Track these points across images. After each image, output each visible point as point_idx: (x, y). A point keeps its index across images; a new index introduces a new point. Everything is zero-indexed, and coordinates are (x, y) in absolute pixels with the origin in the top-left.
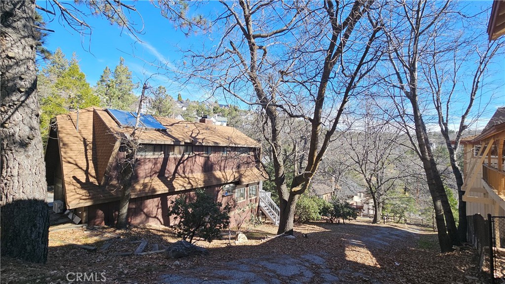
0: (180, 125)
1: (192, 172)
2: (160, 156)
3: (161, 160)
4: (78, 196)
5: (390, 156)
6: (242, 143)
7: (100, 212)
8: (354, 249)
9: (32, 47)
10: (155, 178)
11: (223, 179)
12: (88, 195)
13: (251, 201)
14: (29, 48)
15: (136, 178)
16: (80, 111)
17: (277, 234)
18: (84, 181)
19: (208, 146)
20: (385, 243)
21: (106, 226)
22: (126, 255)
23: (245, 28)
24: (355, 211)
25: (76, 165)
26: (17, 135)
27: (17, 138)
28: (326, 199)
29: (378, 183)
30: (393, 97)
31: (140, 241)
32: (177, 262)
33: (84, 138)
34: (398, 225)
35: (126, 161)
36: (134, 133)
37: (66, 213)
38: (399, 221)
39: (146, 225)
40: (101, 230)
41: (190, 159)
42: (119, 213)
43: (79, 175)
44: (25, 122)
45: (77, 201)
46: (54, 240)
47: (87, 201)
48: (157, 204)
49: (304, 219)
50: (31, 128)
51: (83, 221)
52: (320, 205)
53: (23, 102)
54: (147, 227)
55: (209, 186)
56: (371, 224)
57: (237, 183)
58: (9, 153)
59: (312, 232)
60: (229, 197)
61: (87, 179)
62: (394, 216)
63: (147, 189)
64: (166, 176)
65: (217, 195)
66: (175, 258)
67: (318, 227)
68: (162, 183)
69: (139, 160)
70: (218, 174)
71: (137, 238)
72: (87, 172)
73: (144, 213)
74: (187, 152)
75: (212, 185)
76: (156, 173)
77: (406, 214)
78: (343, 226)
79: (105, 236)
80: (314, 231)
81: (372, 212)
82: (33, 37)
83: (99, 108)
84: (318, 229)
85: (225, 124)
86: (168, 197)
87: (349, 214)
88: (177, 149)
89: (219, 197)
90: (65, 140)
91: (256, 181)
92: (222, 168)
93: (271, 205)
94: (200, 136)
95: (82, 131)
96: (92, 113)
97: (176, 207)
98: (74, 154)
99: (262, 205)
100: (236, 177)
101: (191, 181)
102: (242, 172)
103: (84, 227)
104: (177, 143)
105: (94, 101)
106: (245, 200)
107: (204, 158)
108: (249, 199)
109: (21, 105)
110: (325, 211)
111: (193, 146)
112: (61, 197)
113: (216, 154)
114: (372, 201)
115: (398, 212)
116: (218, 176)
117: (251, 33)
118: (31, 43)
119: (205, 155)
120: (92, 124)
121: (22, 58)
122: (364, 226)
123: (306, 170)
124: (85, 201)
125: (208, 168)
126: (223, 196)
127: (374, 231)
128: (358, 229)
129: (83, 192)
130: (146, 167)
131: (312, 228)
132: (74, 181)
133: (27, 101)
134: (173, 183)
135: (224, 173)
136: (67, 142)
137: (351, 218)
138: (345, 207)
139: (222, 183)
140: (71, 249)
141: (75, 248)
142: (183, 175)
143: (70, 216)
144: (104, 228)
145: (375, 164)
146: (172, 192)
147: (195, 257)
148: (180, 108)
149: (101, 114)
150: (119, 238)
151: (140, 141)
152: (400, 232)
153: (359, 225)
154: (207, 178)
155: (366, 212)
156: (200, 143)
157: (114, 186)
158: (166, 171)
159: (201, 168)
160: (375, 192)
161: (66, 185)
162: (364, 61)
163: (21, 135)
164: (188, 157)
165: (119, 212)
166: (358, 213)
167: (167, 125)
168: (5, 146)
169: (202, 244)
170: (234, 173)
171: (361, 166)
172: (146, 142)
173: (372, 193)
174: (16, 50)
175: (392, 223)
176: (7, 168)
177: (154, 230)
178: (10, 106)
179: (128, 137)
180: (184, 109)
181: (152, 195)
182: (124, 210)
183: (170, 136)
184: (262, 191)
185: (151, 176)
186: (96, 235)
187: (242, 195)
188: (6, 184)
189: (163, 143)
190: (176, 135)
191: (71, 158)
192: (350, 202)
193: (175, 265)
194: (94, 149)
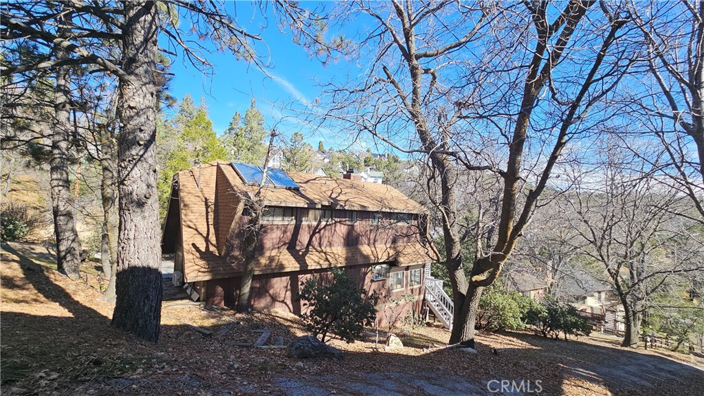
0: (316, 182)
1: (330, 245)
2: (290, 222)
3: (291, 228)
4: (197, 267)
5: (656, 233)
6: (400, 208)
7: (220, 289)
8: (581, 384)
9: (152, 94)
10: (285, 251)
11: (372, 257)
12: (207, 267)
13: (412, 290)
14: (150, 95)
15: (260, 249)
16: (203, 166)
17: (450, 344)
18: (203, 249)
19: (352, 211)
20: (643, 382)
21: (225, 307)
22: (243, 347)
23: (405, 46)
24: (589, 322)
25: (196, 230)
26: (134, 193)
27: (135, 197)
28: (536, 298)
29: (632, 277)
30: (661, 134)
31: (262, 331)
32: (300, 364)
33: (206, 199)
34: (676, 354)
35: (248, 227)
36: (259, 193)
37: (185, 287)
38: (677, 347)
39: (272, 310)
40: (219, 312)
41: (327, 227)
42: (240, 293)
43: (199, 242)
44: (143, 179)
45: (195, 273)
46: (170, 317)
47: (206, 274)
48: (285, 285)
49: (495, 326)
50: (149, 186)
51: (201, 299)
52: (524, 306)
53: (142, 156)
54: (273, 314)
55: (353, 266)
56: (619, 347)
57: (393, 264)
58: (127, 212)
59: (509, 347)
60: (381, 282)
61: (207, 247)
62: (666, 338)
63: (274, 264)
64: (298, 248)
65: (364, 279)
66: (299, 357)
67: (521, 342)
68: (292, 257)
69: (265, 227)
70: (366, 249)
71: (259, 326)
72: (207, 239)
73: (270, 295)
74: (325, 217)
75: (357, 265)
76: (284, 244)
77: (692, 336)
78: (564, 344)
79: (223, 319)
80: (512, 346)
81: (622, 327)
82: (154, 83)
83: (223, 162)
84: (518, 344)
85: (380, 181)
86: (300, 276)
87: (575, 325)
88: (311, 213)
89: (366, 282)
90: (186, 199)
91: (421, 263)
92: (372, 241)
93: (443, 299)
94: (342, 197)
95: (204, 190)
96: (216, 167)
97: (306, 291)
98: (195, 217)
99: (429, 298)
100: (390, 255)
101: (328, 257)
102: (400, 249)
103: (202, 306)
104: (312, 205)
105: (220, 154)
106: (403, 289)
107: (346, 227)
108: (409, 288)
109: (139, 160)
110: (532, 316)
111: (332, 211)
112: (180, 267)
113: (364, 222)
114: (621, 307)
115: (675, 331)
116: (365, 253)
117: (413, 51)
118: (151, 90)
119: (348, 223)
120: (215, 182)
121: (143, 107)
122: (604, 348)
123: (494, 251)
124: (204, 274)
125: (352, 241)
126: (372, 281)
127: (624, 360)
128: (591, 352)
129: (202, 263)
130: (274, 235)
131: (508, 342)
132: (194, 249)
133: (145, 156)
134: (306, 258)
135: (373, 249)
136: (188, 203)
137: (579, 332)
138: (569, 313)
139: (371, 262)
140: (185, 330)
141: (190, 330)
142: (319, 249)
143: (188, 291)
144: (223, 309)
145: (626, 245)
146: (304, 270)
147: (324, 360)
148: (321, 160)
149: (225, 168)
150: (238, 323)
151: (266, 203)
152: (679, 368)
153: (595, 346)
154: (350, 255)
155: (610, 325)
156: (341, 206)
157: (236, 258)
158: (298, 242)
159: (342, 240)
160: (627, 293)
161: (185, 253)
162: (594, 78)
163: (139, 194)
164: (326, 225)
165: (240, 291)
166: (595, 325)
167: (300, 183)
168: (124, 206)
169: (339, 344)
170: (388, 249)
171: (600, 247)
172: (273, 204)
173: (621, 294)
174: (137, 99)
175: (661, 350)
176: (125, 230)
177: (281, 318)
178: (129, 161)
179: (252, 198)
180: (326, 160)
181: (280, 272)
182: (246, 289)
183: (303, 196)
184: (431, 277)
185: (278, 248)
186: (213, 317)
187: (400, 282)
188: (123, 248)
189: (294, 206)
190: (311, 196)
191: (191, 221)
192: (578, 306)
193: (297, 368)
194: (216, 212)
